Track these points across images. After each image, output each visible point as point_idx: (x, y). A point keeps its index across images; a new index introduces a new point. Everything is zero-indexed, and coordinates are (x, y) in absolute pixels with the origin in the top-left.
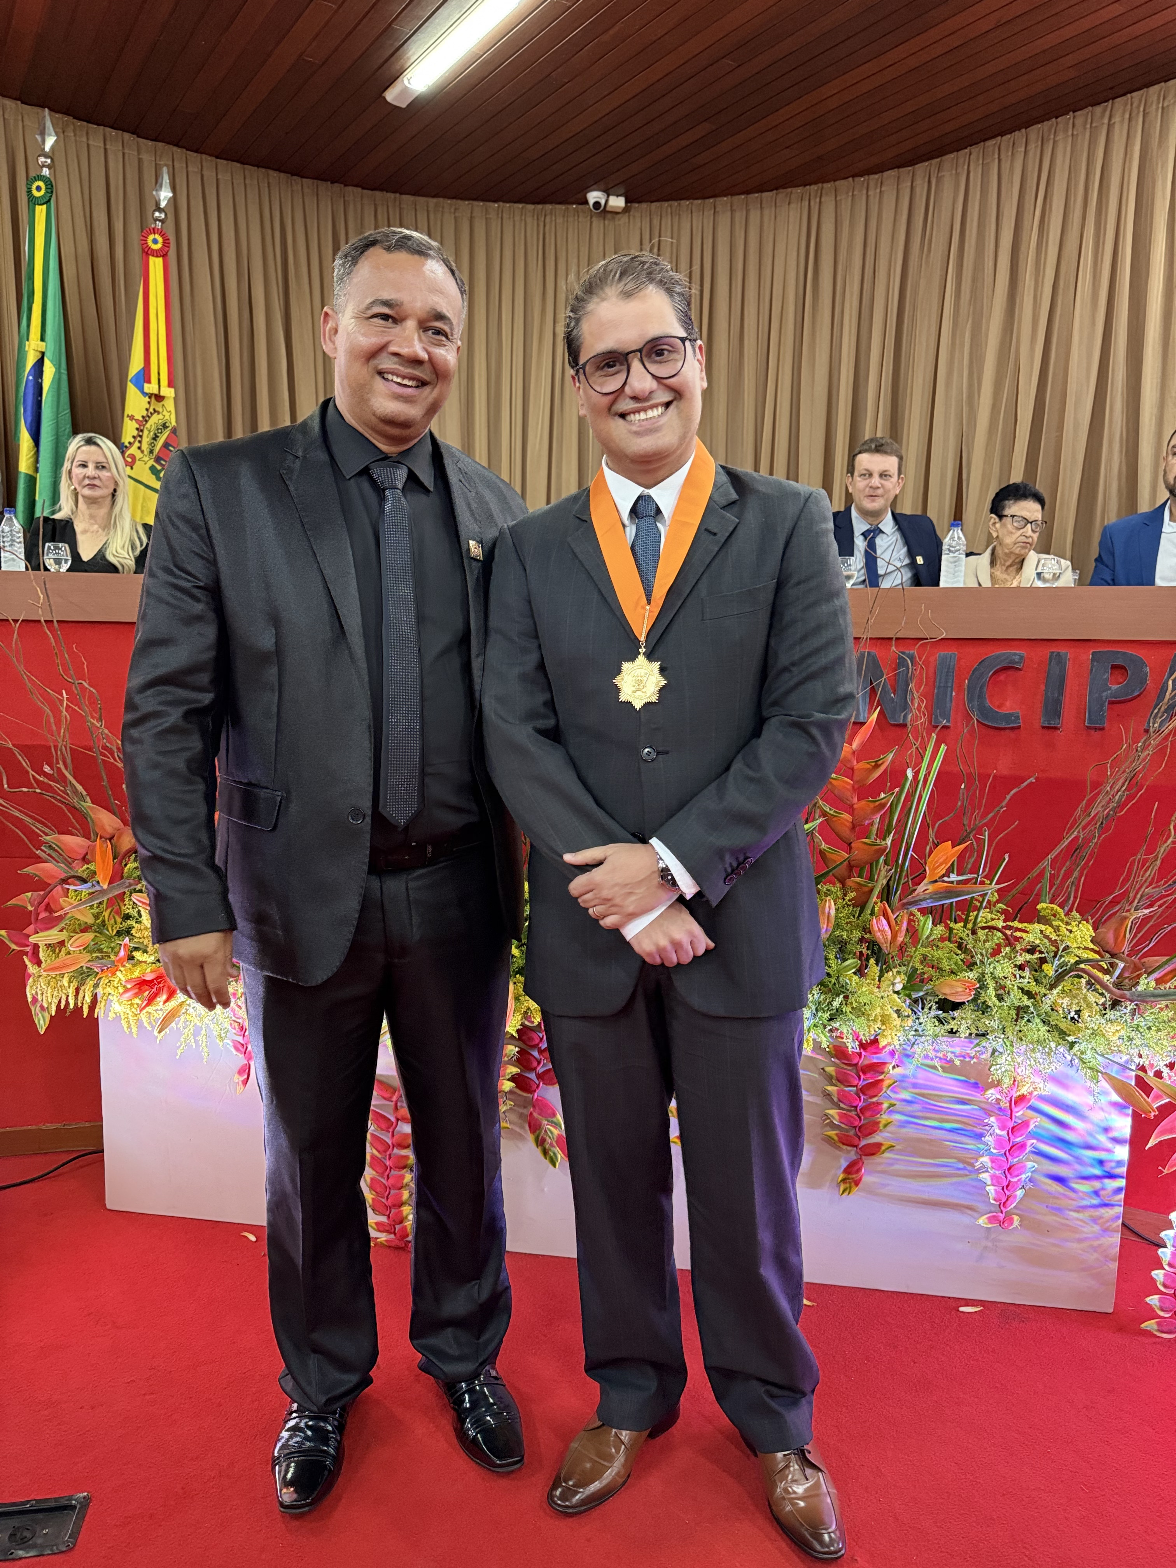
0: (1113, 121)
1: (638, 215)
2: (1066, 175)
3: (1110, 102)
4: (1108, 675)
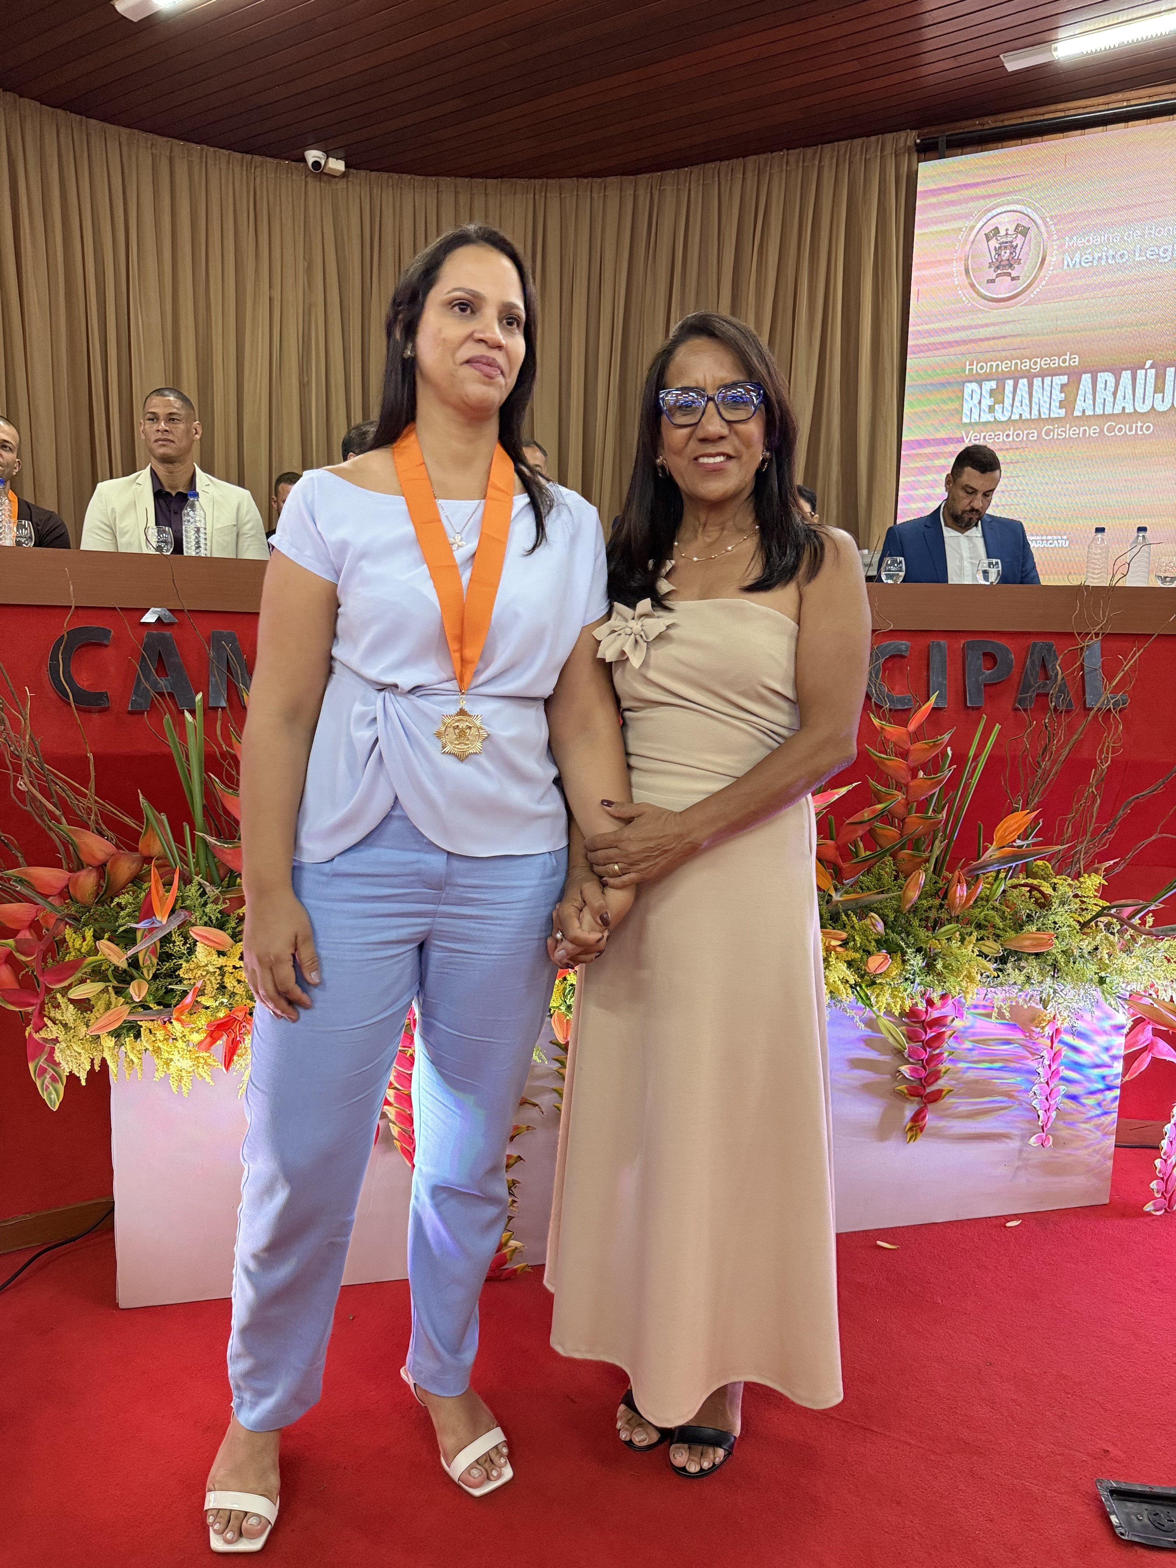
0: (822, 165)
2: (782, 207)
3: (820, 146)
4: (981, 661)
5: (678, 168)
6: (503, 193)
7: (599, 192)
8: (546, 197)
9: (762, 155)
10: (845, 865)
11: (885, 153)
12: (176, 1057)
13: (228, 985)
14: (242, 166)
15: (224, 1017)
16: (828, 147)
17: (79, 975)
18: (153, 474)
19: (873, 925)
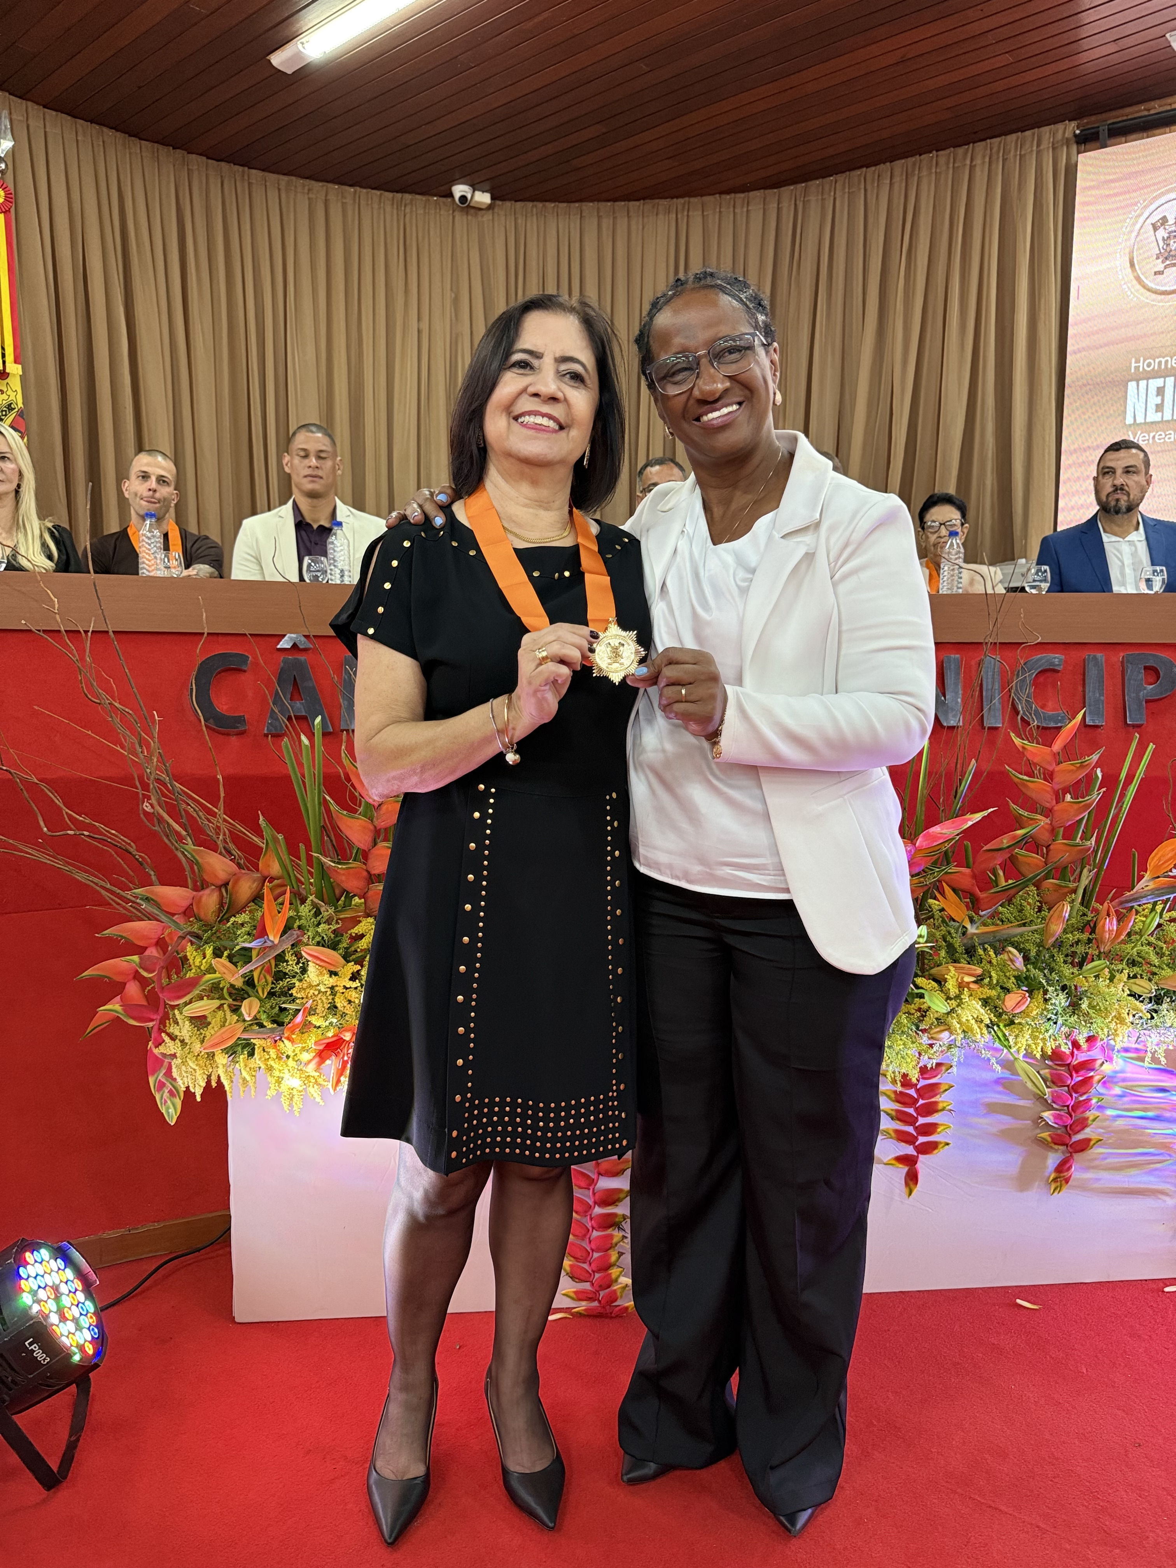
0: (974, 163)
1: (502, 213)
2: (931, 210)
3: (971, 145)
4: (1142, 675)
5: (823, 177)
6: (645, 214)
7: (742, 207)
8: (688, 216)
9: (909, 159)
10: (982, 895)
11: (1042, 147)
12: (286, 1075)
13: (338, 1005)
15: (332, 1037)
16: (981, 145)
17: (196, 992)
18: (295, 507)
19: (1012, 961)
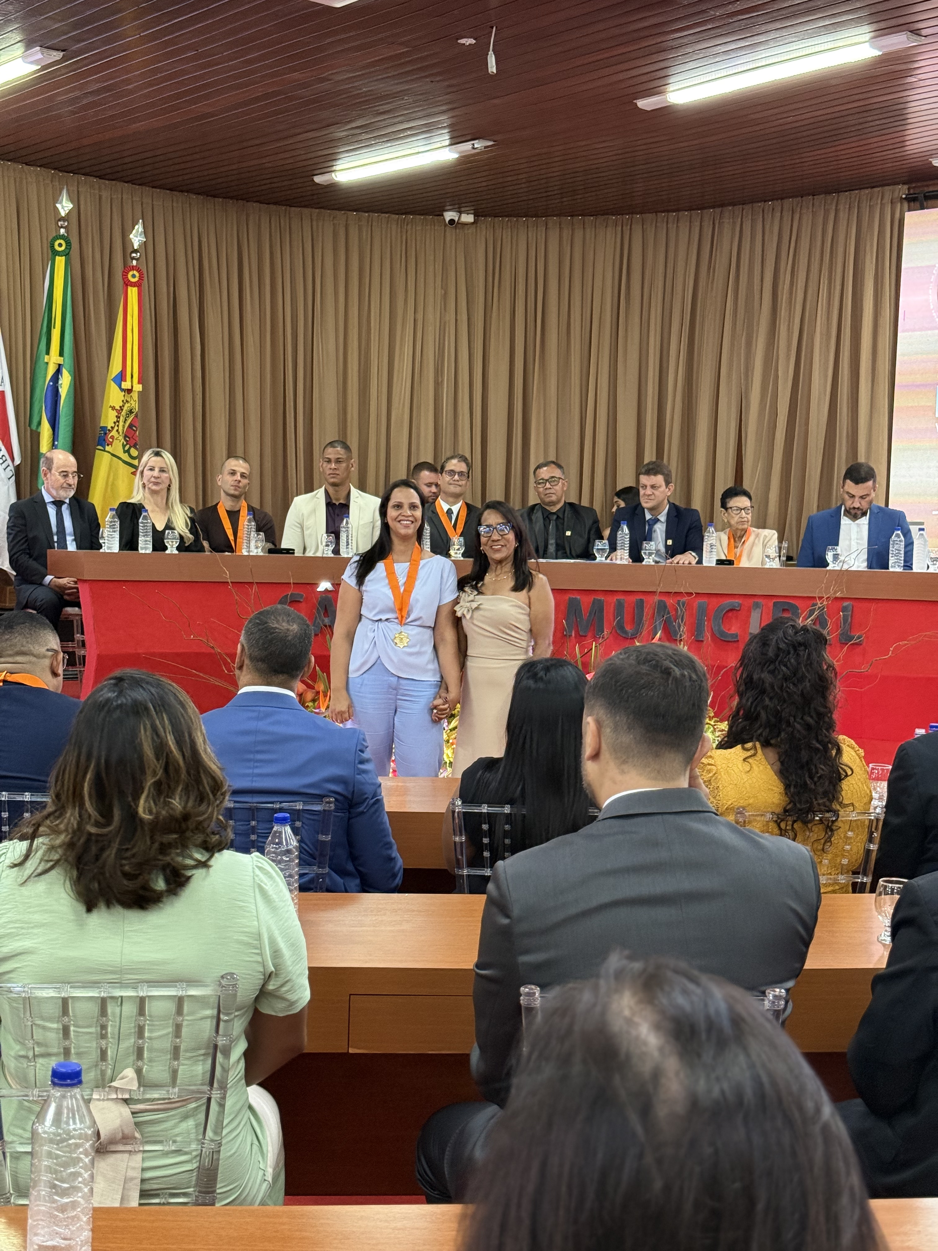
0: (839, 206)
1: (483, 227)
3: (836, 194)
5: (734, 206)
6: (597, 227)
7: (674, 223)
8: (631, 227)
9: (795, 199)
14: (397, 224)
18: (326, 492)
